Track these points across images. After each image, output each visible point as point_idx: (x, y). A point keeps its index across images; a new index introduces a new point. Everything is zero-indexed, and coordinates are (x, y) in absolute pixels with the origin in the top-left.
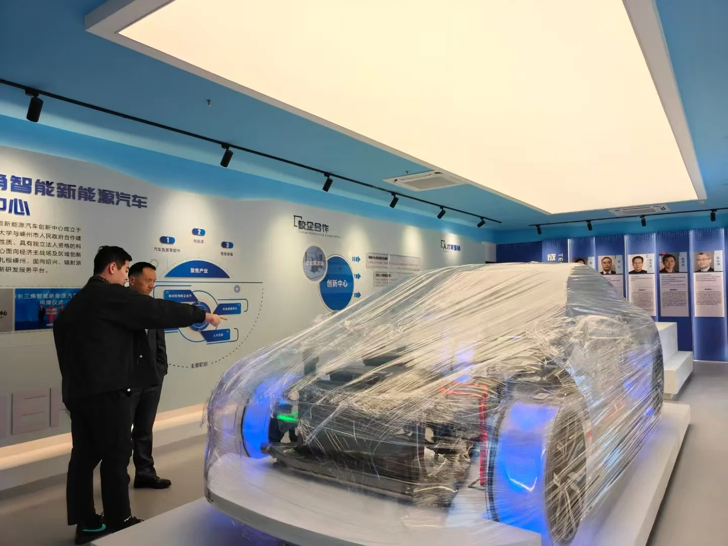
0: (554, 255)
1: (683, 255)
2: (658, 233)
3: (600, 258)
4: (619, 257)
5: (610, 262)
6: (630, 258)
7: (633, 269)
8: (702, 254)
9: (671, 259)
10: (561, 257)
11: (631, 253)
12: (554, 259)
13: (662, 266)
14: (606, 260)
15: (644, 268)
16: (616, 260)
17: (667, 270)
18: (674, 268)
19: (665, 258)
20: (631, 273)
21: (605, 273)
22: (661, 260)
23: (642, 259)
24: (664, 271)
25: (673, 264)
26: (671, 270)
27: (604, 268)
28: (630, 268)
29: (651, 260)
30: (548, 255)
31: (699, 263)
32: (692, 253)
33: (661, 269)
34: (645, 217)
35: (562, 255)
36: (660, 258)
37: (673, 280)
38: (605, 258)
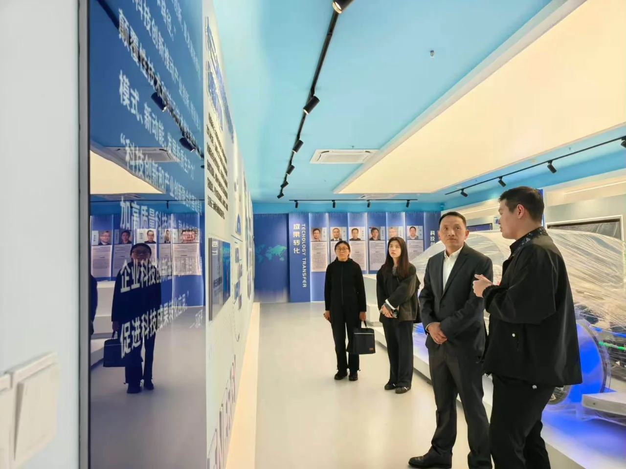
0: (298, 225)
1: (383, 228)
2: (368, 213)
3: (332, 228)
4: (345, 228)
5: (339, 232)
6: (350, 229)
7: (352, 237)
8: (392, 228)
9: (376, 231)
10: (304, 226)
11: (351, 226)
12: (299, 228)
13: (371, 236)
14: (336, 230)
15: (359, 237)
16: (342, 230)
17: (374, 239)
18: (378, 237)
19: (373, 229)
20: (352, 240)
21: (335, 239)
22: (370, 232)
23: (358, 230)
24: (372, 239)
25: (377, 235)
26: (376, 239)
27: (334, 236)
28: (351, 237)
29: (363, 231)
30: (294, 225)
31: (390, 234)
32: (387, 228)
33: (370, 238)
34: (370, 201)
35: (305, 225)
36: (370, 230)
37: (377, 245)
38: (335, 229)
